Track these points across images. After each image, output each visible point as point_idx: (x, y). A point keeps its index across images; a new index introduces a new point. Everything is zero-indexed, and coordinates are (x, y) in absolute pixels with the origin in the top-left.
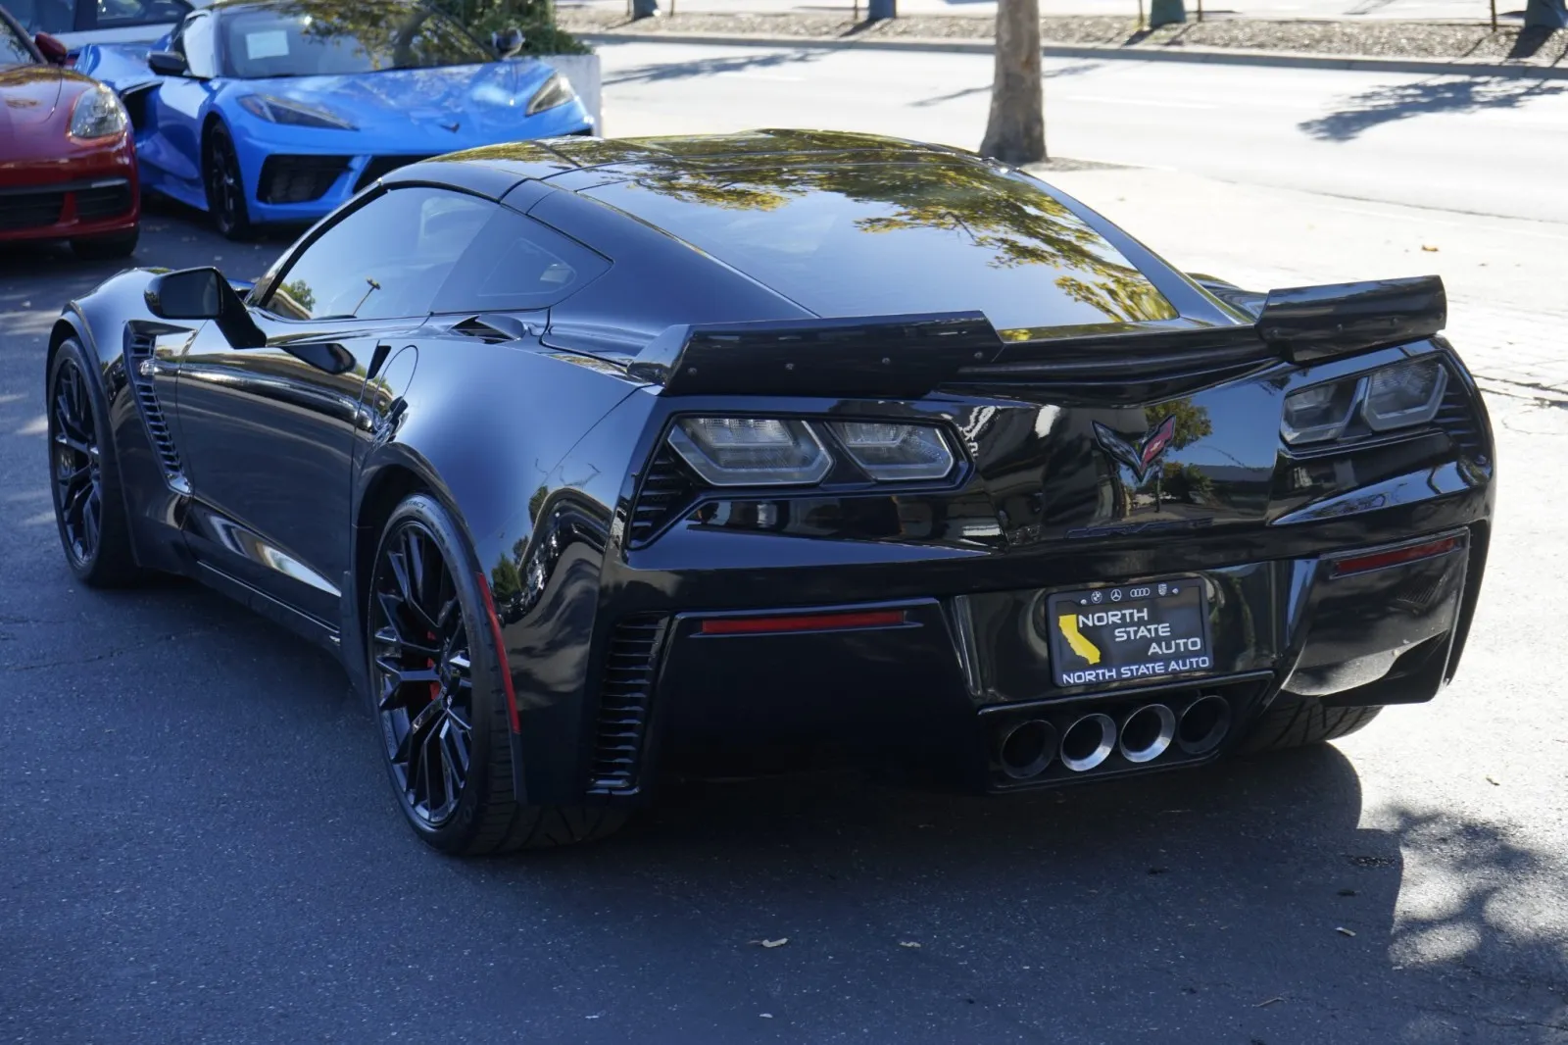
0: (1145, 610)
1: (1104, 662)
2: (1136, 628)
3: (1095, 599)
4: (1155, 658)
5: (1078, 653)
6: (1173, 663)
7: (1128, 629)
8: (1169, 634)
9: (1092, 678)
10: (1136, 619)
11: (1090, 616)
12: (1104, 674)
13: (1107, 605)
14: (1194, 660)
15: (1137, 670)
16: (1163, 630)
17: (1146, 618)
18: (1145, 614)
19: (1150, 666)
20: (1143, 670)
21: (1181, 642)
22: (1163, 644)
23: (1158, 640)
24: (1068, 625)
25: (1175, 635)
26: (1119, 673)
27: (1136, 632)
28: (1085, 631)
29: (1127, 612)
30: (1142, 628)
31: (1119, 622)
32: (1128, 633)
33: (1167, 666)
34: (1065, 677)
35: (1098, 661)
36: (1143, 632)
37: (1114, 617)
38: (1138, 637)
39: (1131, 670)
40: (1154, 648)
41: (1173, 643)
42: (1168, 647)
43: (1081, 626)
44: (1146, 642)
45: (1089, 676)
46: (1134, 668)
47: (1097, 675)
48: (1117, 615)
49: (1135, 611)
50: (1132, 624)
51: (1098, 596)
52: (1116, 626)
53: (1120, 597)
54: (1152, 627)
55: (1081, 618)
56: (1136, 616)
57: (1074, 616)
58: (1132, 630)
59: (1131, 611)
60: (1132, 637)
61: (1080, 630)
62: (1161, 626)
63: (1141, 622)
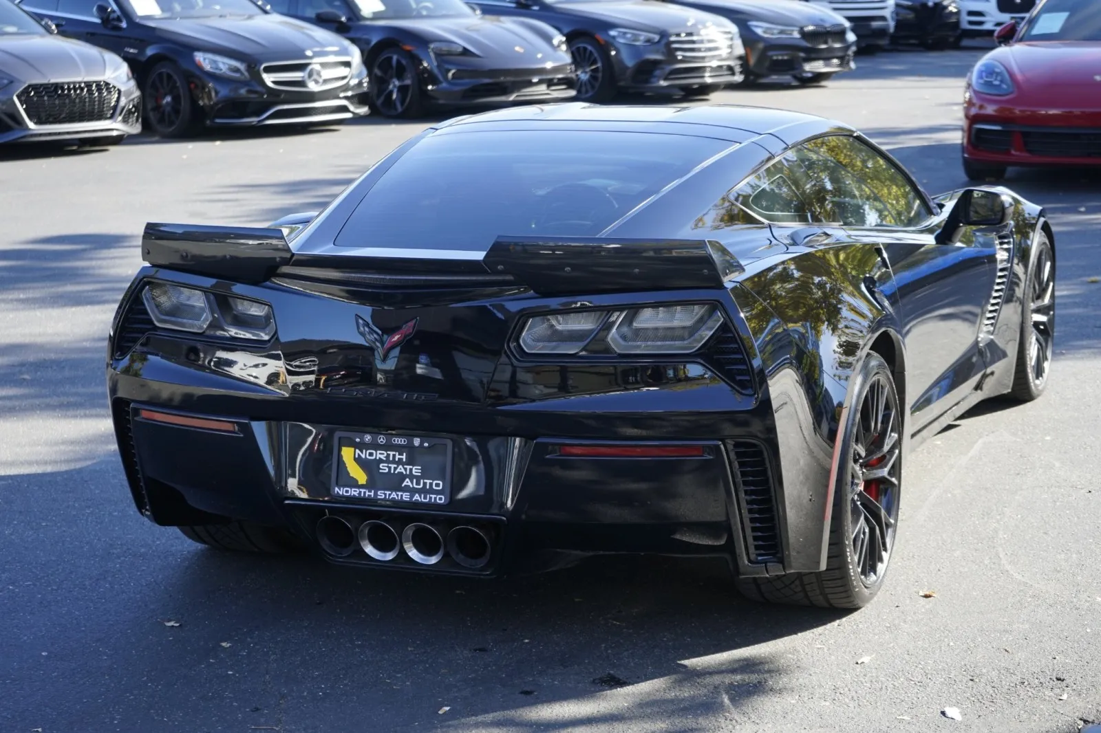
0: (405, 454)
1: (368, 486)
2: (396, 466)
3: (367, 440)
4: (407, 489)
5: (351, 475)
6: (417, 495)
7: (390, 465)
8: (420, 474)
9: (356, 494)
10: (397, 460)
11: (364, 451)
12: (365, 493)
13: (377, 447)
14: (433, 496)
15: (390, 495)
16: (416, 470)
17: (404, 460)
18: (404, 457)
19: (400, 494)
20: (394, 495)
21: (428, 482)
22: (415, 481)
23: (411, 477)
24: (348, 454)
25: (424, 475)
26: (376, 494)
27: (395, 469)
28: (358, 460)
29: (391, 453)
30: (401, 467)
31: (385, 459)
32: (390, 468)
33: (412, 497)
34: (337, 489)
35: (365, 483)
36: (400, 469)
37: (380, 455)
38: (396, 472)
39: (385, 494)
40: (407, 482)
41: (422, 481)
42: (418, 483)
43: (357, 456)
44: (402, 477)
45: (354, 492)
46: (388, 493)
47: (360, 492)
48: (383, 454)
49: (397, 453)
50: (394, 462)
51: (369, 438)
52: (381, 461)
53: (385, 441)
54: (408, 467)
55: (357, 451)
56: (397, 457)
57: (353, 449)
58: (393, 466)
59: (394, 453)
60: (392, 472)
61: (355, 459)
62: (415, 467)
63: (400, 462)
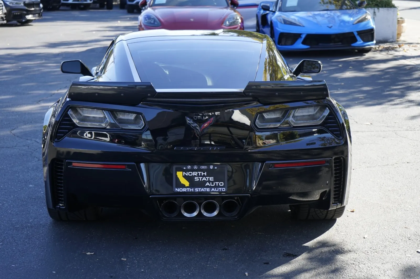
0: (206, 172)
1: (190, 186)
2: (202, 178)
3: (189, 168)
4: (208, 187)
5: (182, 183)
6: (213, 189)
7: (199, 178)
8: (213, 180)
9: (185, 190)
10: (202, 175)
11: (187, 173)
12: (189, 190)
13: (193, 170)
14: (220, 189)
15: (201, 190)
16: (211, 179)
17: (206, 175)
18: (205, 174)
19: (205, 189)
20: (203, 190)
21: (217, 183)
22: (211, 183)
23: (209, 181)
24: (180, 174)
25: (215, 180)
26: (194, 190)
27: (202, 179)
28: (185, 177)
29: (200, 173)
30: (204, 178)
31: (197, 175)
32: (199, 179)
33: (211, 190)
34: (176, 189)
35: (188, 186)
36: (204, 179)
37: (195, 174)
38: (202, 180)
39: (199, 190)
40: (208, 184)
41: (214, 183)
42: (213, 184)
43: (184, 175)
44: (205, 182)
45: (184, 190)
46: (200, 189)
47: (187, 190)
48: (196, 173)
49: (202, 172)
50: (201, 176)
51: (190, 167)
52: (195, 176)
53: (197, 168)
54: (208, 178)
55: (184, 173)
56: (203, 174)
57: (182, 172)
58: (201, 178)
59: (201, 172)
60: (201, 180)
61: (183, 176)
62: (211, 178)
63: (204, 176)
